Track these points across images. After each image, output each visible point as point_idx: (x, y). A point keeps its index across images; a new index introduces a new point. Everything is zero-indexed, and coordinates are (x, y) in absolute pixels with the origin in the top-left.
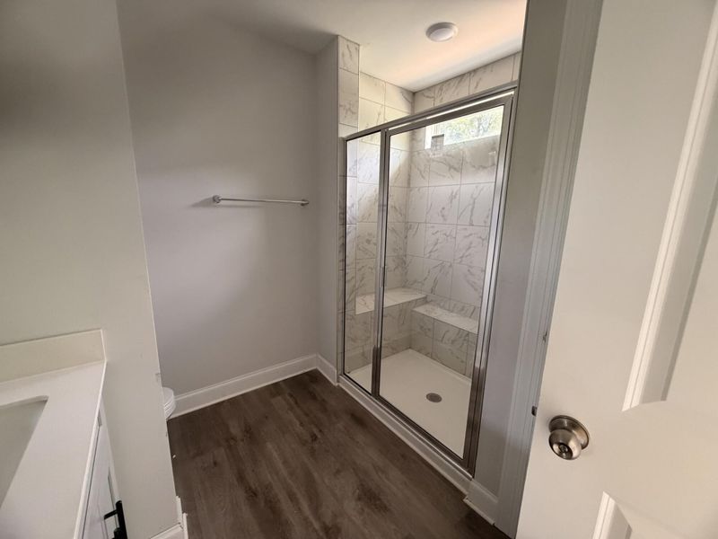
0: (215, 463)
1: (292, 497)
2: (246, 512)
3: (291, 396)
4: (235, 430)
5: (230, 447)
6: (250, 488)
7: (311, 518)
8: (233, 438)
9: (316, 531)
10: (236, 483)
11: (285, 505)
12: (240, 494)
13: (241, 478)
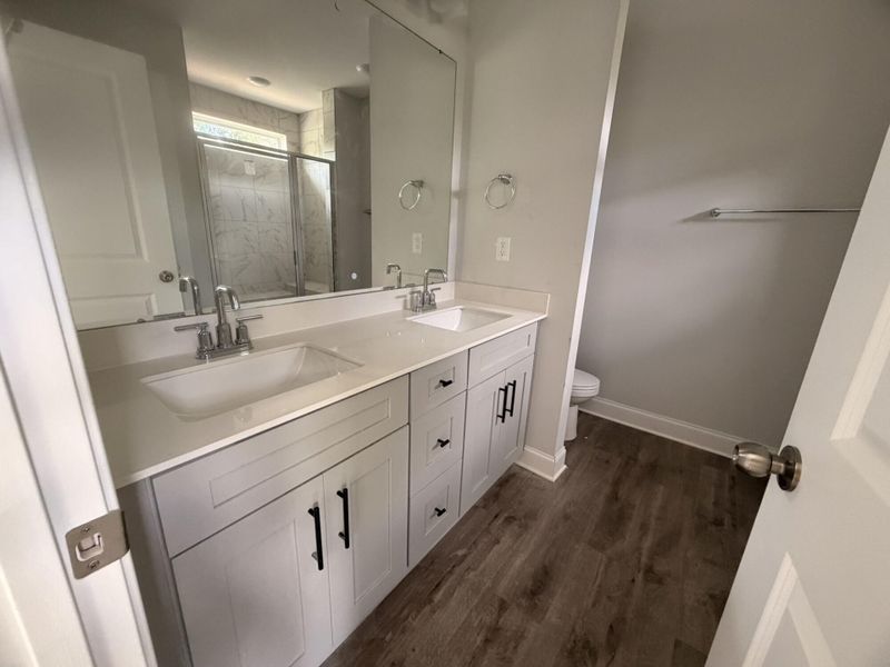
0: (607, 462)
1: (644, 528)
2: (601, 500)
3: (733, 478)
4: (643, 457)
5: (627, 463)
6: (617, 494)
7: (645, 552)
8: (636, 460)
9: (639, 562)
10: (610, 481)
11: (632, 526)
12: (607, 489)
13: (617, 483)
